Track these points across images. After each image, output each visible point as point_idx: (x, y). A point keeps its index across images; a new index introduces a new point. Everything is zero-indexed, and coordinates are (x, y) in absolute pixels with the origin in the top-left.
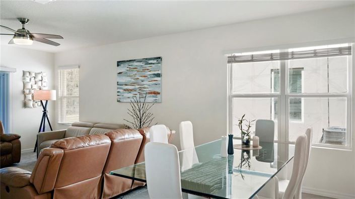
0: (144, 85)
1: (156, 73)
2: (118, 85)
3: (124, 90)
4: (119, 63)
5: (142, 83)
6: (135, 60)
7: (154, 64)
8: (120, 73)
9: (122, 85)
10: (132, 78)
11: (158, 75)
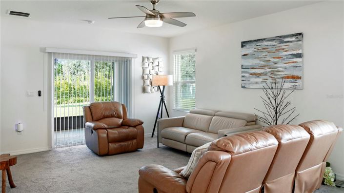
0: (277, 68)
1: (295, 52)
2: (242, 68)
3: (251, 74)
4: (243, 44)
5: (276, 65)
6: (264, 39)
7: (291, 42)
8: (244, 55)
9: (248, 68)
10: (260, 61)
11: (299, 56)
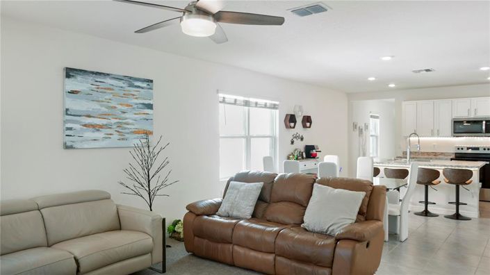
0: (126, 119)
1: (146, 102)
2: (67, 114)
3: (85, 125)
4: (70, 73)
5: (123, 115)
6: (108, 75)
7: (142, 88)
8: (73, 92)
9: (80, 116)
10: (102, 106)
11: (150, 106)
